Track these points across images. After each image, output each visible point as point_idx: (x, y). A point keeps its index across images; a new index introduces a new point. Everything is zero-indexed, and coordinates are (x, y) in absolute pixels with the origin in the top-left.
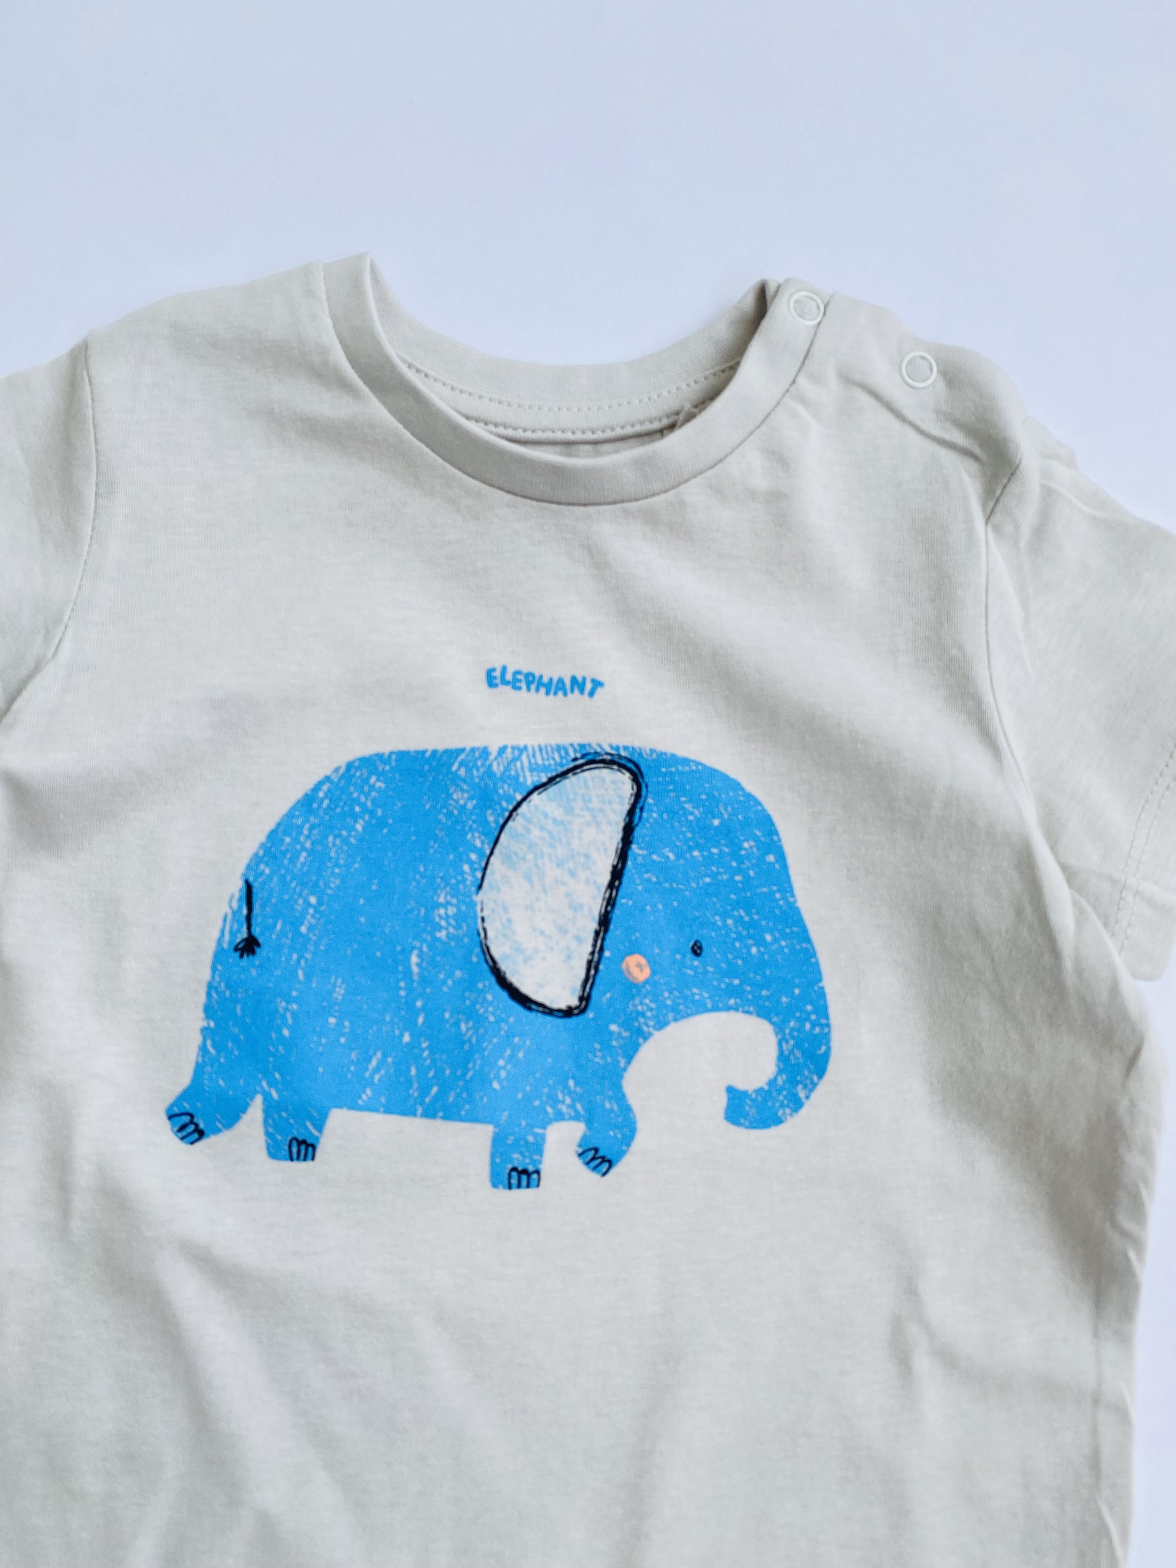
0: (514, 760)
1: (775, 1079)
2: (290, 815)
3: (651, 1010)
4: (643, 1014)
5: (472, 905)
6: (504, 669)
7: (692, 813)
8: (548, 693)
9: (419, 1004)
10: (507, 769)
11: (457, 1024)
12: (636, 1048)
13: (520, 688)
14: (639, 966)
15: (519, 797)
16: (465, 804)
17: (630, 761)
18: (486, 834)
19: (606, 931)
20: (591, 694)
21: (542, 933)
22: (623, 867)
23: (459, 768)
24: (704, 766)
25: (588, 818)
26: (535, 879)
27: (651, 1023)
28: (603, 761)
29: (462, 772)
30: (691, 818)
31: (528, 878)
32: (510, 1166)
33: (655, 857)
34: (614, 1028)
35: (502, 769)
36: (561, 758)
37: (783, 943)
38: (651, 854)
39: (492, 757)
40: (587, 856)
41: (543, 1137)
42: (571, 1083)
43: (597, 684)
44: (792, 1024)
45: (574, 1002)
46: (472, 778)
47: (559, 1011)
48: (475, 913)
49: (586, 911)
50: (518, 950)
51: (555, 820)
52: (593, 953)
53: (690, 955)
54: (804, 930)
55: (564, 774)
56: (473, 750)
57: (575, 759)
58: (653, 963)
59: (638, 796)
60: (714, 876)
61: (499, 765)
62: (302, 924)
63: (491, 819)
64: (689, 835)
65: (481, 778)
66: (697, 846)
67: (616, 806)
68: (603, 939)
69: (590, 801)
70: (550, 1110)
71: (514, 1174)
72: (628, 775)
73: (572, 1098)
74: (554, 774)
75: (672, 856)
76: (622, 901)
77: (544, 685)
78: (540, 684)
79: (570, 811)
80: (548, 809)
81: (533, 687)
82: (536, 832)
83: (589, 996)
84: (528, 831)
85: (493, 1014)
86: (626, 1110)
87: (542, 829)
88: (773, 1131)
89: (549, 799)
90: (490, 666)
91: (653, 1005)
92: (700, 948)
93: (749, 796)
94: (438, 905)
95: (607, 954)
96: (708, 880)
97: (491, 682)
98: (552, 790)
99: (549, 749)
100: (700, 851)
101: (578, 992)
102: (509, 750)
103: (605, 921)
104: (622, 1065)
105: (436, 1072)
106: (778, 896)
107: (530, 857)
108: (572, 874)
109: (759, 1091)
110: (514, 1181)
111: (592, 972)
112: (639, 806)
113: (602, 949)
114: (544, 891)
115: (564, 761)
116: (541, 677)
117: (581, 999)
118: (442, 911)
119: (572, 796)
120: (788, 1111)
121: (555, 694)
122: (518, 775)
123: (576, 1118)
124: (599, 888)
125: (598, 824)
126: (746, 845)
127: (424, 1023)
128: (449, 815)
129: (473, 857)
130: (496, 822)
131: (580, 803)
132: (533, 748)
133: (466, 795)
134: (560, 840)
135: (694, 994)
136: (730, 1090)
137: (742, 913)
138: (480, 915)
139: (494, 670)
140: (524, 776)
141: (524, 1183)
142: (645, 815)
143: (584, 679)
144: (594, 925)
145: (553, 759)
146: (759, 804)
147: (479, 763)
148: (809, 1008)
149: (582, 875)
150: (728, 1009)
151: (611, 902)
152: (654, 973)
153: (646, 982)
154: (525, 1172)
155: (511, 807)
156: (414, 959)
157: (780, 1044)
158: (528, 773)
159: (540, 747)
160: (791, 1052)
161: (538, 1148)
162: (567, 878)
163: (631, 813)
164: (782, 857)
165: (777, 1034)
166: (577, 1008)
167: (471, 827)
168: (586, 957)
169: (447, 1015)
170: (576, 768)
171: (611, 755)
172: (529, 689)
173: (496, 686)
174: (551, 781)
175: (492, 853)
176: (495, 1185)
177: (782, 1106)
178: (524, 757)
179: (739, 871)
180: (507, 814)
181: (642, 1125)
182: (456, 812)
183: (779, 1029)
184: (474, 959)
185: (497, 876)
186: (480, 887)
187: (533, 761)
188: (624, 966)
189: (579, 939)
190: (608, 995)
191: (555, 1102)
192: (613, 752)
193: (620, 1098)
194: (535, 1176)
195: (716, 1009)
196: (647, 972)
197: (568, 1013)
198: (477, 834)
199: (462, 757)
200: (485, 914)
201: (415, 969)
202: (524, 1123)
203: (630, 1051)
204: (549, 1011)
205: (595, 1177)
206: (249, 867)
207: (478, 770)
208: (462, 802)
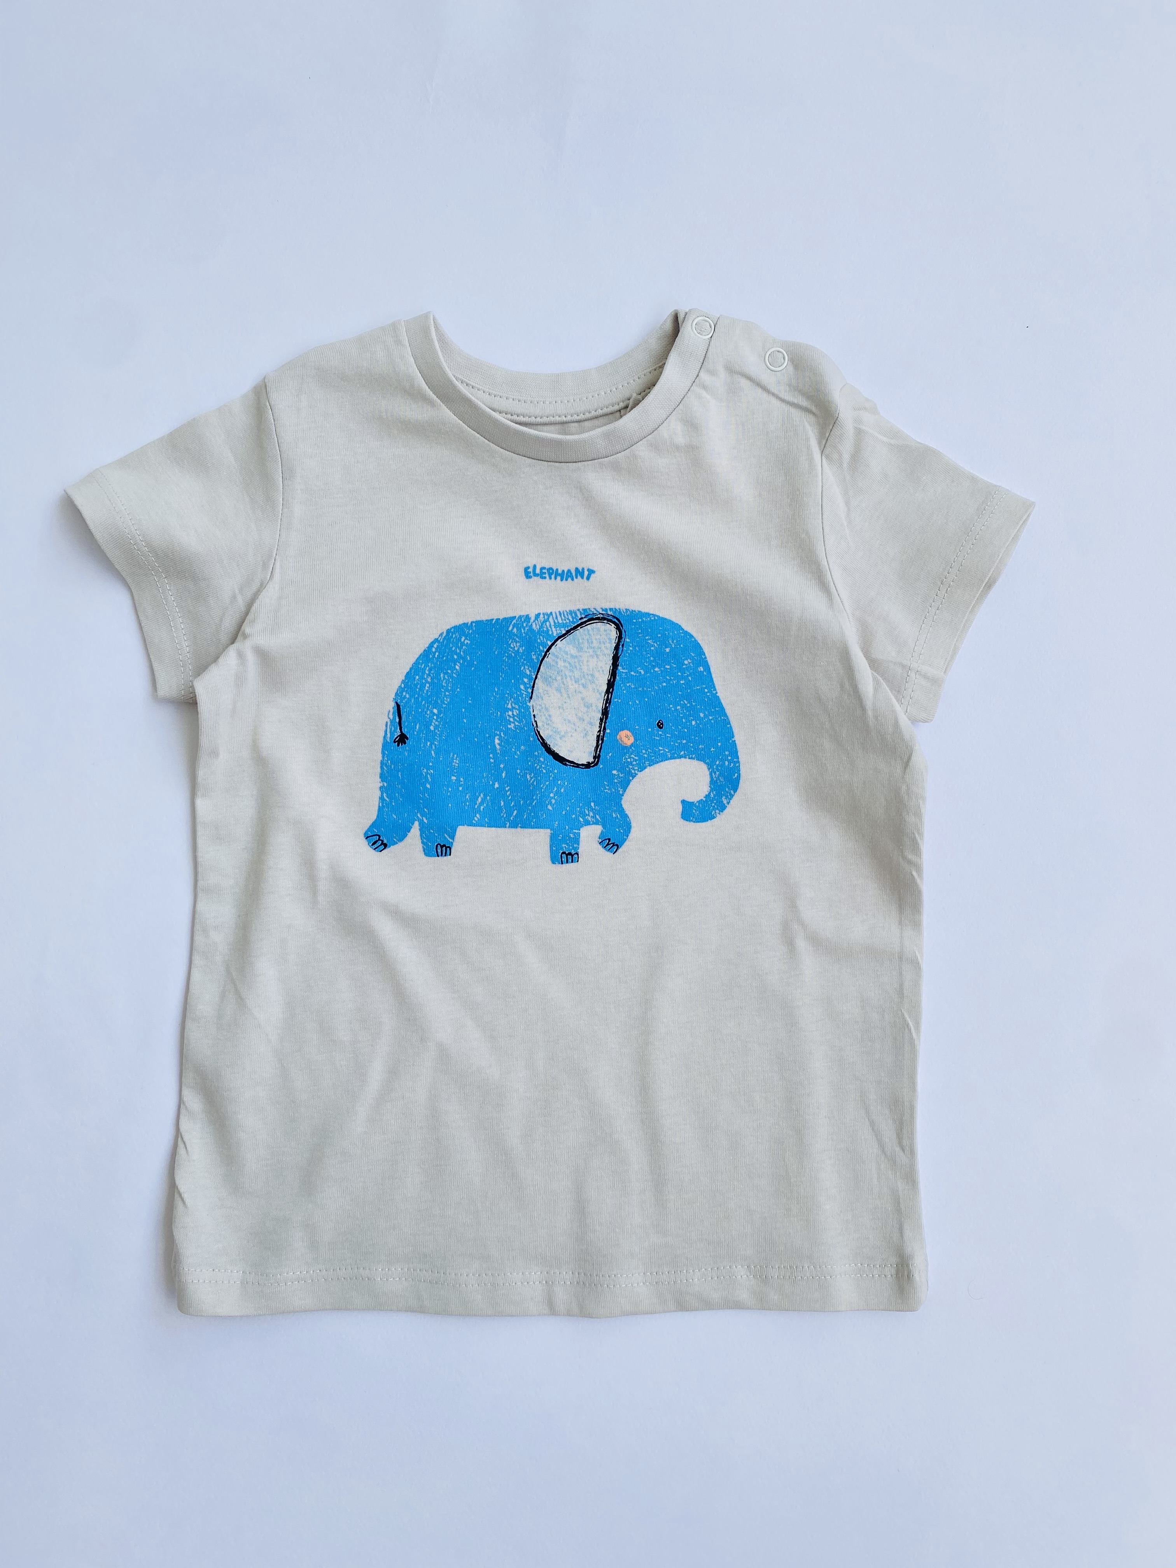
0: (545, 621)
1: (709, 793)
2: (417, 663)
3: (636, 760)
4: (631, 763)
5: (528, 708)
6: (535, 566)
7: (653, 646)
8: (562, 580)
9: (502, 766)
10: (541, 627)
11: (525, 775)
12: (629, 782)
13: (545, 578)
14: (627, 736)
15: (550, 643)
16: (519, 649)
17: (614, 617)
18: (532, 667)
19: (606, 718)
20: (588, 578)
21: (569, 721)
22: (614, 680)
23: (513, 628)
24: (658, 616)
25: (591, 653)
26: (563, 691)
27: (636, 768)
28: (598, 619)
29: (515, 630)
30: (652, 648)
31: (558, 690)
32: (561, 852)
33: (632, 673)
34: (615, 772)
35: (538, 627)
36: (573, 618)
37: (711, 718)
38: (629, 672)
39: (532, 621)
40: (592, 675)
41: (579, 834)
42: (592, 804)
43: (591, 572)
44: (717, 763)
45: (591, 760)
46: (521, 634)
47: (583, 765)
48: (530, 712)
49: (594, 708)
50: (557, 732)
51: (572, 656)
52: (600, 731)
53: (657, 728)
54: (723, 709)
55: (575, 628)
56: (520, 617)
57: (581, 619)
58: (635, 735)
59: (620, 638)
60: (668, 682)
61: (536, 625)
62: (431, 725)
63: (534, 657)
64: (652, 659)
65: (526, 634)
66: (658, 665)
67: (608, 645)
68: (605, 723)
69: (592, 642)
70: (581, 820)
71: (564, 855)
72: (613, 625)
73: (594, 813)
74: (569, 628)
75: (643, 672)
76: (614, 700)
77: (559, 575)
78: (557, 574)
79: (580, 649)
80: (567, 649)
81: (553, 576)
82: (561, 664)
83: (599, 755)
84: (557, 663)
85: (544, 768)
86: (625, 816)
87: (565, 661)
88: (709, 823)
89: (568, 644)
90: (526, 566)
91: (637, 758)
92: (662, 724)
93: (686, 633)
94: (508, 710)
95: (608, 731)
96: (665, 684)
97: (527, 575)
98: (569, 638)
99: (565, 613)
100: (659, 668)
101: (593, 754)
102: (542, 616)
103: (605, 712)
104: (621, 792)
105: (515, 803)
106: (706, 690)
107: (559, 678)
108: (584, 686)
109: (700, 802)
110: (564, 859)
111: (600, 742)
112: (621, 644)
113: (605, 729)
114: (569, 697)
115: (575, 620)
116: (557, 569)
117: (595, 757)
118: (510, 713)
119: (581, 641)
120: (717, 811)
121: (567, 580)
122: (548, 630)
123: (597, 823)
124: (600, 694)
125: (597, 656)
126: (686, 662)
127: (506, 776)
128: (509, 657)
129: (526, 680)
130: (537, 658)
131: (586, 645)
132: (556, 613)
133: (518, 644)
134: (576, 667)
135: (660, 750)
136: (683, 802)
137: (686, 702)
138: (532, 714)
139: (528, 568)
140: (552, 631)
141: (570, 860)
142: (625, 649)
143: (583, 569)
144: (600, 715)
145: (568, 619)
146: (692, 636)
147: (525, 625)
148: (727, 753)
149: (590, 687)
150: (680, 757)
151: (608, 701)
152: (636, 740)
153: (632, 745)
154: (570, 854)
155: (545, 650)
156: (497, 741)
157: (711, 774)
158: (554, 629)
159: (560, 612)
160: (718, 778)
161: (577, 840)
162: (581, 688)
163: (617, 648)
164: (707, 668)
165: (709, 769)
166: (592, 763)
167: (523, 663)
168: (596, 733)
169: (518, 771)
170: (582, 624)
171: (602, 614)
172: (550, 578)
173: (530, 577)
174: (568, 632)
175: (536, 677)
176: (553, 863)
177: (714, 809)
178: (551, 619)
179: (683, 678)
180: (543, 654)
181: (633, 824)
182: (513, 655)
183: (710, 766)
184: (532, 739)
185: (541, 691)
186: (531, 698)
187: (556, 621)
188: (618, 737)
189: (591, 724)
190: (610, 754)
191: (584, 815)
192: (604, 612)
193: (621, 811)
194: (576, 856)
195: (673, 758)
196: (632, 740)
197: (588, 766)
198: (526, 667)
199: (515, 621)
200: (535, 713)
201: (498, 747)
202: (567, 828)
203: (625, 784)
204: (578, 766)
205: (610, 855)
206: (396, 694)
207: (524, 629)
208: (516, 649)
